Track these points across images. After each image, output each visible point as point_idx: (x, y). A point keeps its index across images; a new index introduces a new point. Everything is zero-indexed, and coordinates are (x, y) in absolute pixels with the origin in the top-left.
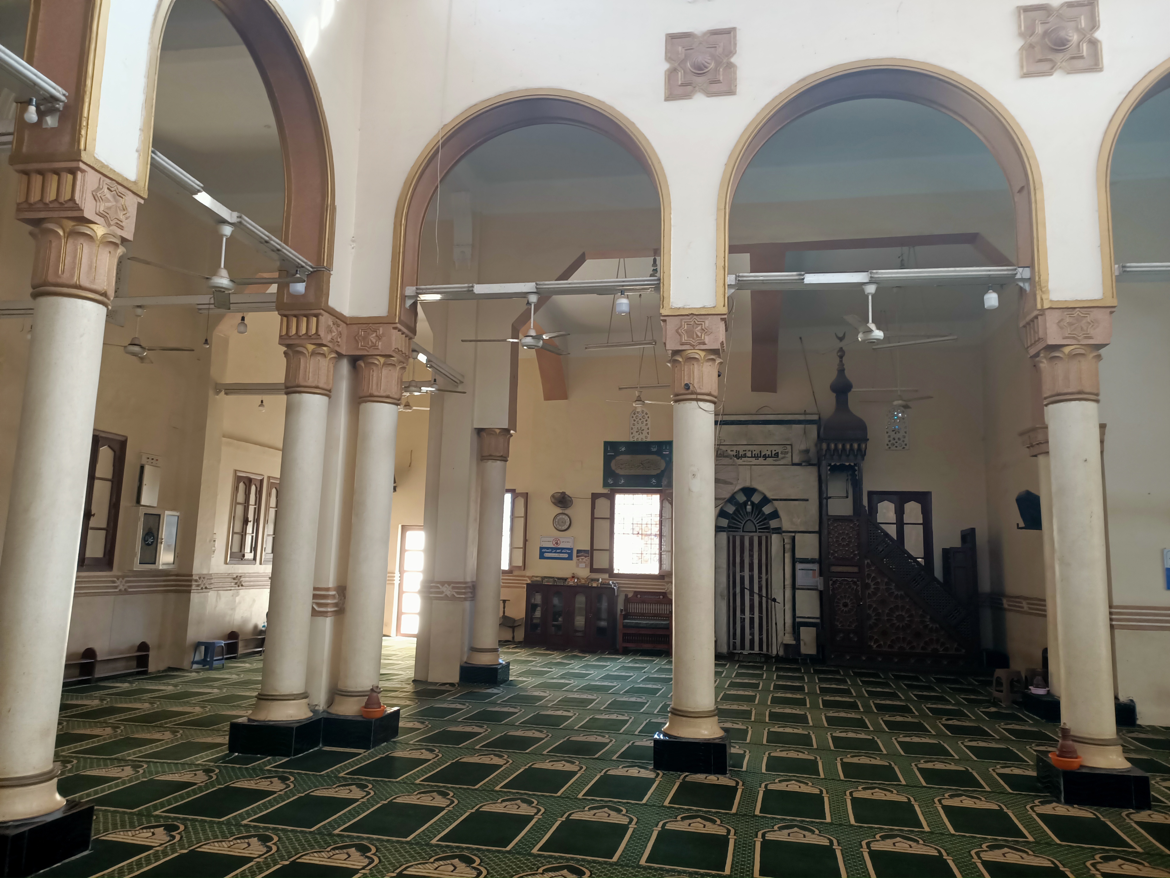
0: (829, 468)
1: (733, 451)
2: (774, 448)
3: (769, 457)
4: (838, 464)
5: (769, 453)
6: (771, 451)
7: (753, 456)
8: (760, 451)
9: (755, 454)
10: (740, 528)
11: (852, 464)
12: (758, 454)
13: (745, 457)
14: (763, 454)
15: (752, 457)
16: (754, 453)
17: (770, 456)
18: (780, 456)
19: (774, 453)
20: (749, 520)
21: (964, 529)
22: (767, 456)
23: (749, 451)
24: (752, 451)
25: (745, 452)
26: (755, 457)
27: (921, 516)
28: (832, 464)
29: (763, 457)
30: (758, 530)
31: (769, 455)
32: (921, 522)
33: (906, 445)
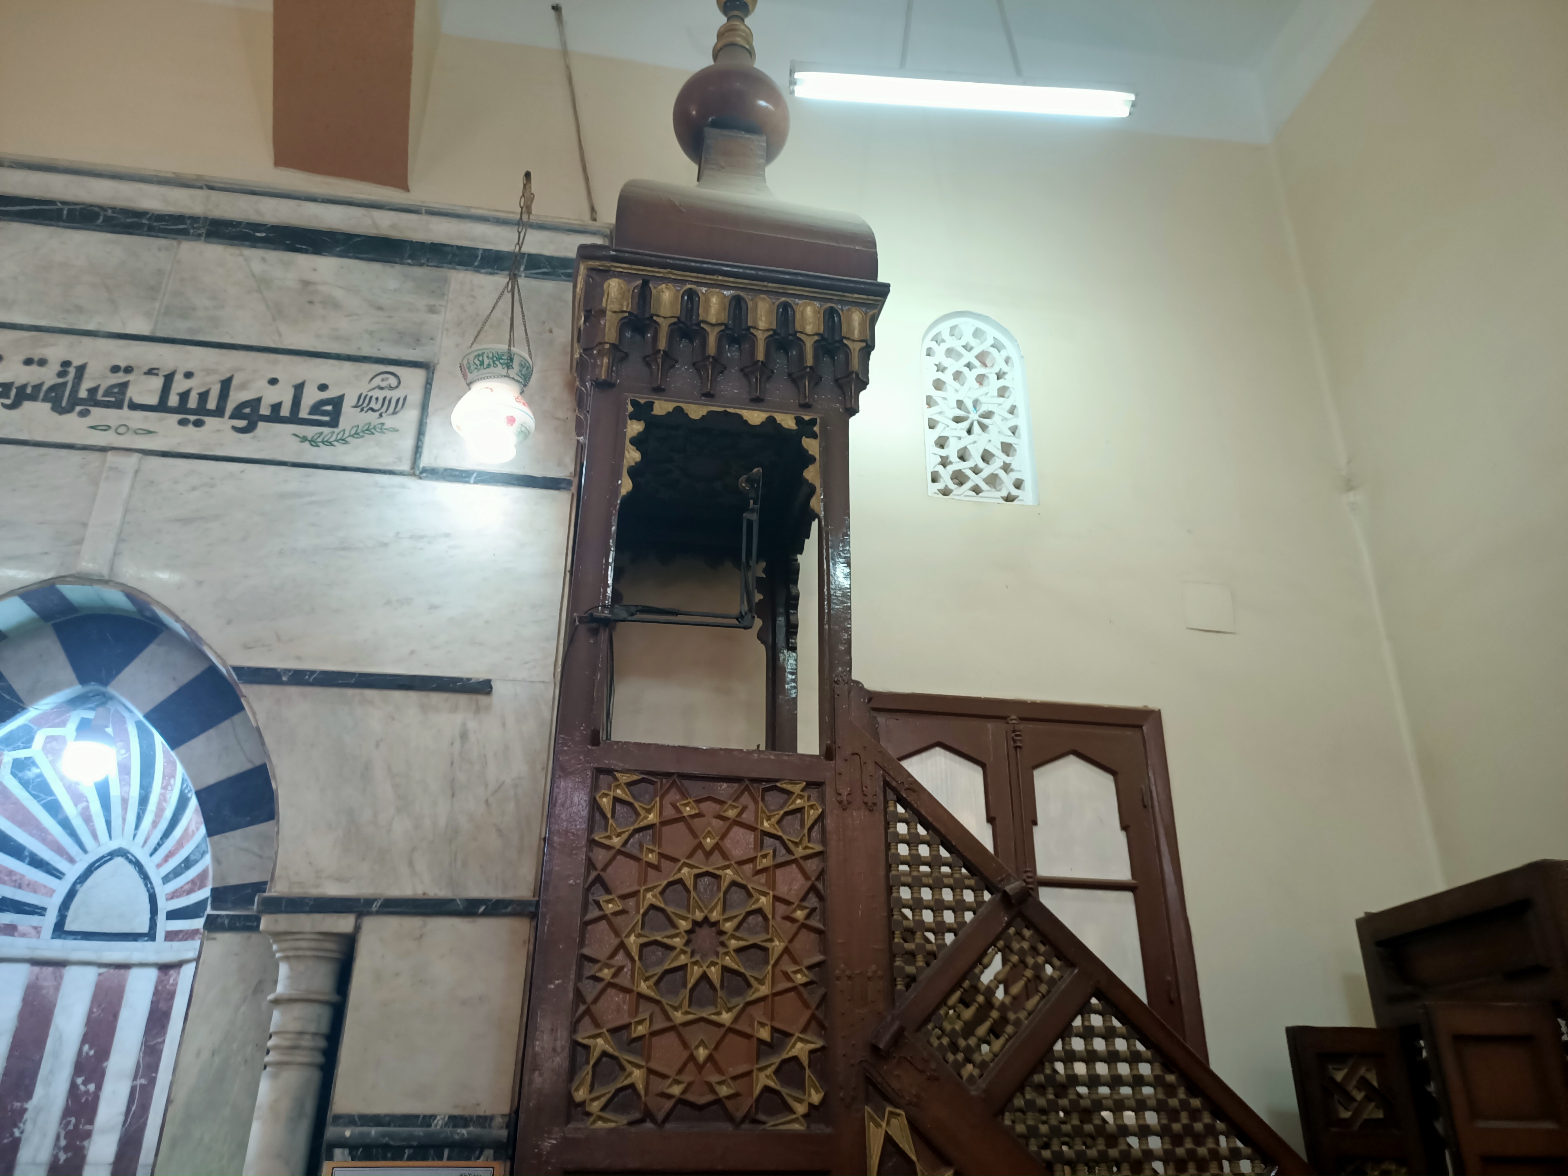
0: (635, 428)
1: (42, 362)
2: (323, 371)
3: (275, 416)
4: (696, 411)
5: (283, 395)
6: (299, 389)
7: (173, 400)
8: (226, 385)
9: (184, 396)
10: (38, 911)
11: (788, 422)
12: (204, 397)
13: (118, 405)
14: (236, 397)
15: (162, 407)
16: (180, 385)
17: (285, 412)
18: (350, 417)
19: (311, 397)
20: (121, 853)
22: (265, 410)
23: (151, 372)
24: (169, 379)
25: (120, 378)
26: (182, 408)
27: (1121, 838)
28: (662, 407)
29: (237, 414)
30: (164, 925)
31: (276, 407)
32: (1124, 874)
33: (1018, 485)
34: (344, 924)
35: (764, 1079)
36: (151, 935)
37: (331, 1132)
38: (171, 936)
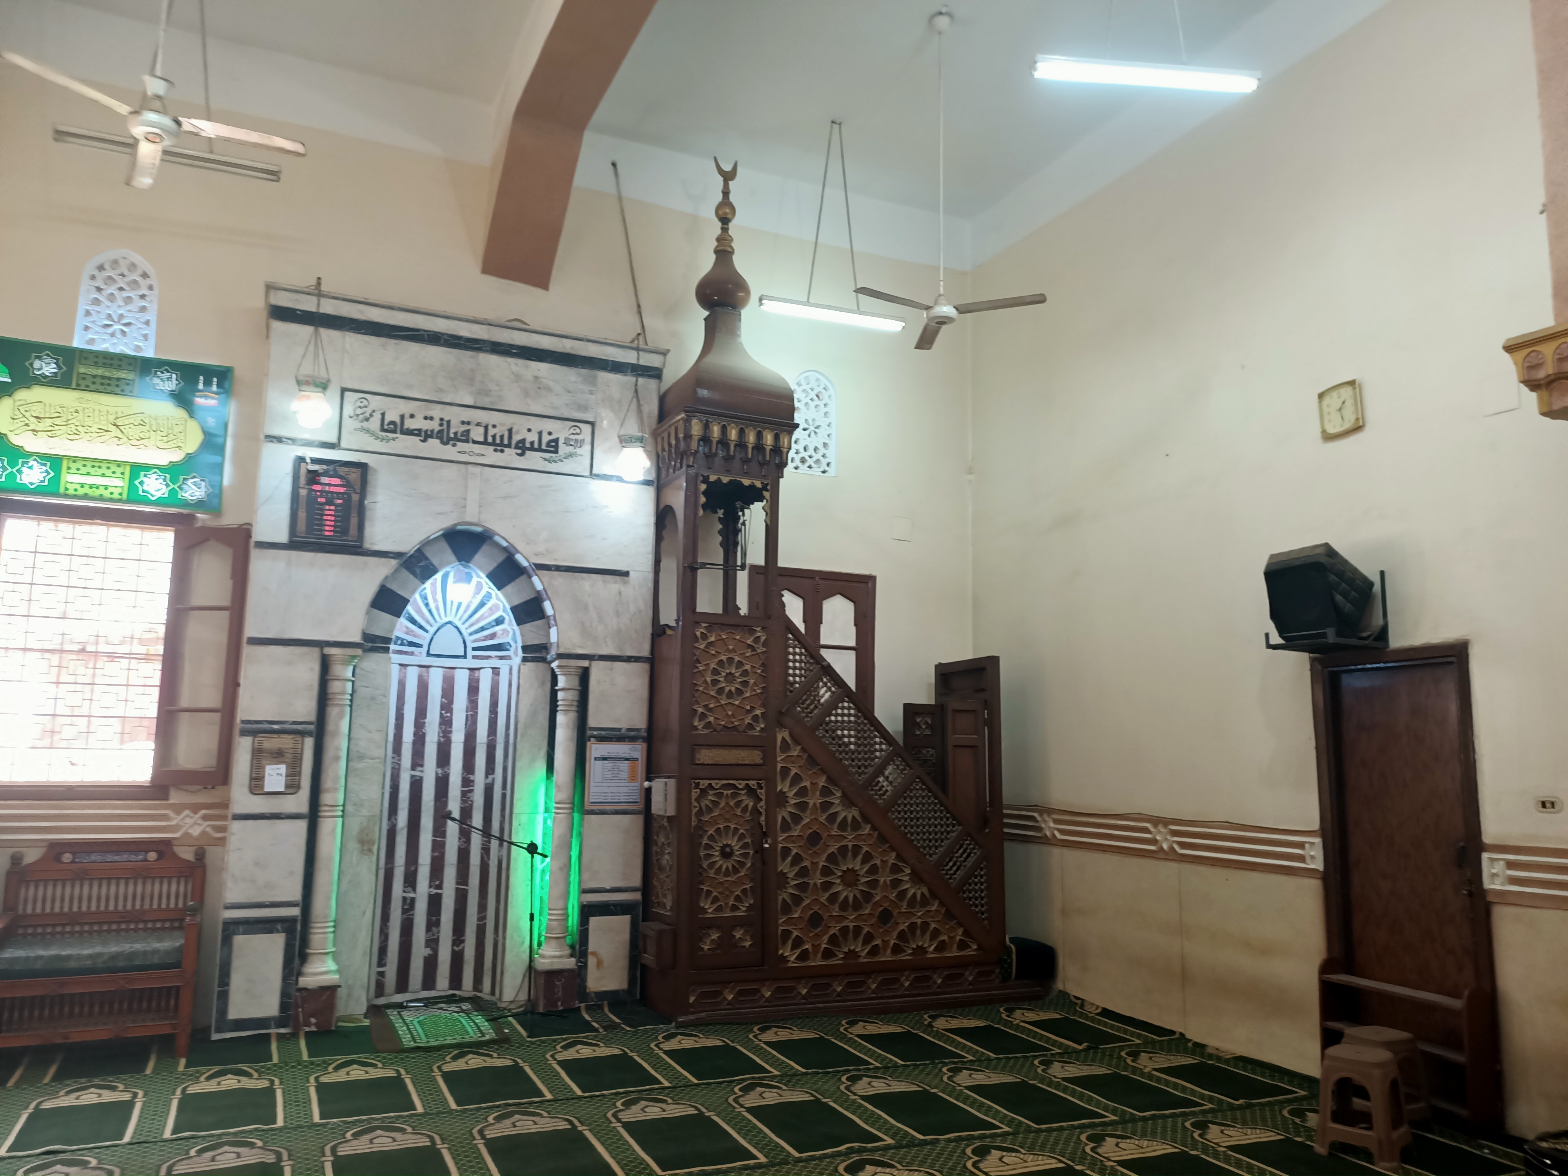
0: (703, 487)
1: (431, 419)
2: (547, 425)
3: (532, 449)
4: (725, 480)
5: (532, 437)
6: (540, 433)
7: (490, 440)
8: (510, 431)
9: (494, 437)
10: (420, 646)
11: (758, 484)
12: (502, 437)
13: (467, 441)
14: (516, 438)
15: (485, 443)
16: (491, 432)
17: (536, 446)
18: (563, 449)
19: (546, 438)
20: (450, 623)
21: (944, 661)
22: (528, 445)
23: (478, 424)
24: (486, 428)
25: (466, 427)
26: (493, 444)
27: (854, 629)
28: (713, 478)
29: (517, 447)
30: (470, 653)
31: (532, 443)
32: (852, 643)
33: (828, 464)
34: (585, 663)
35: (748, 720)
36: (465, 657)
37: (589, 733)
38: (474, 657)
